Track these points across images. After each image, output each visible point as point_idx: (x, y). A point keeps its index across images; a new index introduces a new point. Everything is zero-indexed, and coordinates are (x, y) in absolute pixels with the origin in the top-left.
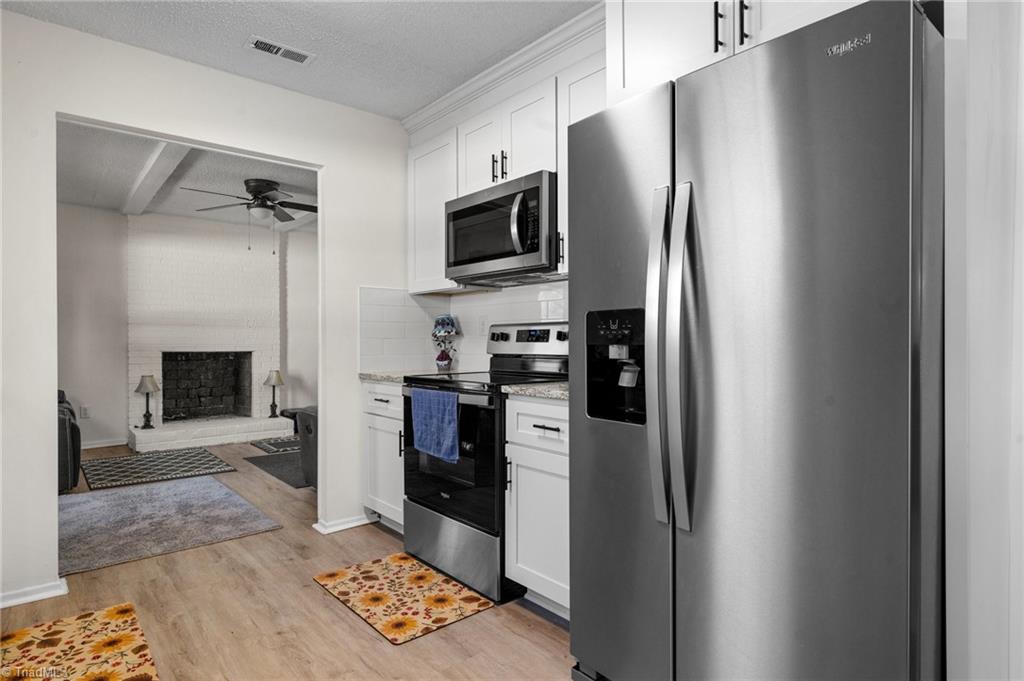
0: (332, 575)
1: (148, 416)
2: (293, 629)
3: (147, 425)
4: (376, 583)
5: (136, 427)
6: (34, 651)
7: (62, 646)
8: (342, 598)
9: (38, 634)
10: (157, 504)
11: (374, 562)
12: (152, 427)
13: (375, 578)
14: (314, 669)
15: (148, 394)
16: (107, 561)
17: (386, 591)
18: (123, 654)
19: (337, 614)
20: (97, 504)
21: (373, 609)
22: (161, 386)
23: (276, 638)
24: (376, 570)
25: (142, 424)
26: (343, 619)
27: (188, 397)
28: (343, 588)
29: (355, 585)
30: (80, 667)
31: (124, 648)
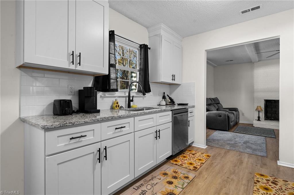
0: (262, 175)
1: (259, 117)
2: (232, 179)
3: (259, 120)
4: (273, 185)
5: (256, 120)
6: (191, 155)
7: (194, 156)
8: (256, 182)
9: (194, 152)
10: (242, 139)
11: (283, 181)
12: (260, 121)
13: (276, 185)
14: (224, 189)
15: (259, 111)
16: (217, 146)
17: (274, 190)
18: (199, 162)
19: (248, 184)
20: (230, 135)
21: (260, 190)
22: (263, 110)
23: (226, 178)
24: (281, 183)
25: (257, 119)
26: (248, 186)
27: (275, 114)
28: (259, 180)
29: (266, 182)
30: (192, 160)
31: (201, 162)
